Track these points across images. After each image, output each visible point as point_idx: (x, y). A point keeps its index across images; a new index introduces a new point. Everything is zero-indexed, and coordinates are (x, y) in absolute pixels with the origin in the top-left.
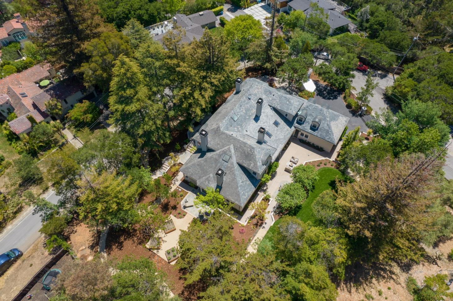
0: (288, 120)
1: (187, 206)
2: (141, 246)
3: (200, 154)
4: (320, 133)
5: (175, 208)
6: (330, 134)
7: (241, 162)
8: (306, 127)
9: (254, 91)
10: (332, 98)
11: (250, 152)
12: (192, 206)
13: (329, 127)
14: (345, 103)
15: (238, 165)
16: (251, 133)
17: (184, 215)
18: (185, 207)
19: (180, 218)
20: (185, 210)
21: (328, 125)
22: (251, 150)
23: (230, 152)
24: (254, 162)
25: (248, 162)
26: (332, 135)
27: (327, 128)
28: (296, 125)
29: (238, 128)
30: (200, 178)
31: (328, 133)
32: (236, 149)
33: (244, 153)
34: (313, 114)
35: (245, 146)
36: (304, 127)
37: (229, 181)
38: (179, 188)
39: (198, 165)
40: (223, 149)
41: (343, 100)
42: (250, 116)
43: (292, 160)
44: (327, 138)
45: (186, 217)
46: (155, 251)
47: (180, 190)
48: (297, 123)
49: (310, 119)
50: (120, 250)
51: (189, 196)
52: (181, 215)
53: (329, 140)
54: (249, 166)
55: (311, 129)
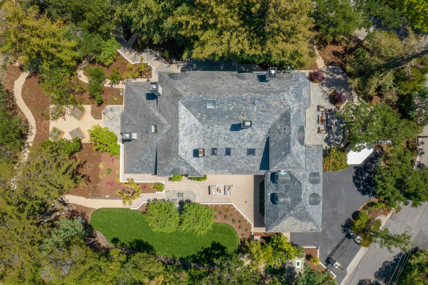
4: (271, 208)
5: (100, 103)
6: (274, 221)
7: (160, 147)
8: (271, 188)
9: (274, 101)
10: (362, 188)
11: (172, 152)
13: (282, 217)
14: (361, 208)
16: (211, 133)
17: (97, 118)
19: (93, 117)
20: (103, 115)
21: (284, 215)
22: (174, 152)
23: (162, 129)
24: (165, 163)
25: (162, 156)
27: (280, 215)
29: (202, 116)
31: (276, 219)
33: (169, 146)
34: (290, 190)
35: (175, 143)
36: (270, 185)
38: (123, 92)
40: (161, 119)
41: (366, 203)
42: (231, 118)
43: (227, 188)
45: (97, 120)
47: (121, 94)
49: (282, 189)
51: (119, 108)
52: (97, 115)
53: (267, 224)
55: (272, 195)
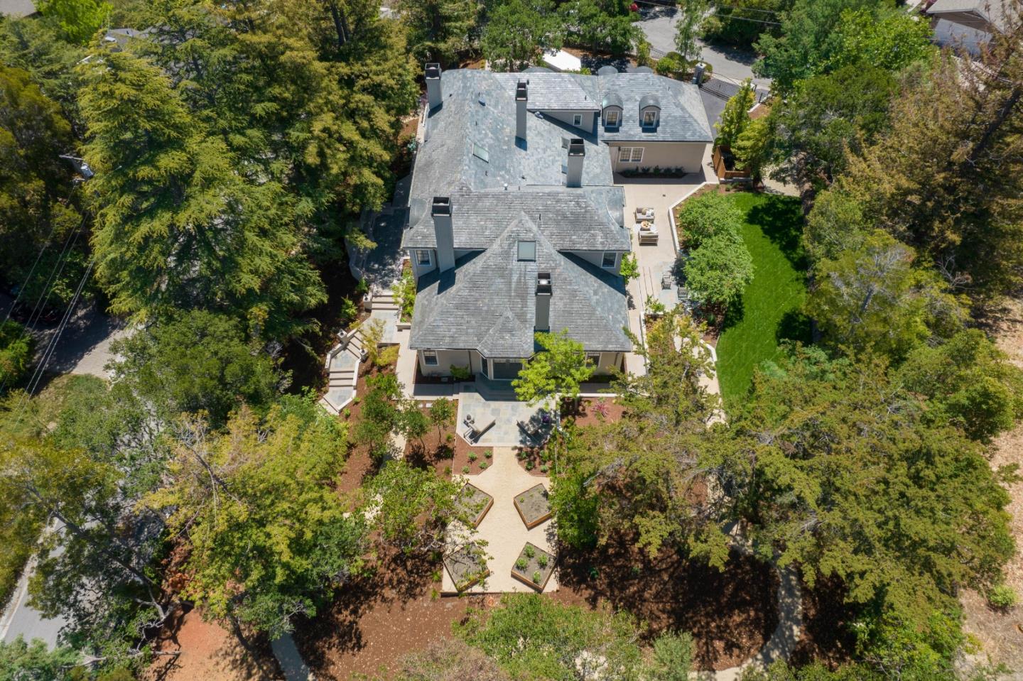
0: (585, 132)
1: (481, 429)
2: (424, 603)
3: (437, 284)
4: (668, 130)
5: (445, 452)
6: (691, 123)
7: (567, 245)
8: (632, 129)
9: (481, 85)
11: (578, 210)
12: (493, 424)
15: (562, 257)
16: (533, 179)
17: (489, 457)
18: (475, 436)
19: (483, 468)
20: (480, 444)
21: (677, 106)
22: (578, 203)
23: (528, 231)
24: (601, 230)
25: (586, 236)
26: (695, 124)
27: (678, 113)
28: (608, 135)
30: (480, 337)
31: (686, 122)
32: (538, 217)
33: (565, 217)
34: (633, 95)
35: (558, 201)
36: (627, 132)
37: (565, 305)
39: (457, 307)
40: (505, 234)
42: (508, 144)
43: (640, 216)
44: (689, 136)
45: (496, 459)
46: (477, 589)
48: (607, 130)
49: (631, 110)
50: (360, 648)
51: (465, 407)
52: (480, 461)
53: (696, 138)
54: (593, 245)
55: (644, 130)
